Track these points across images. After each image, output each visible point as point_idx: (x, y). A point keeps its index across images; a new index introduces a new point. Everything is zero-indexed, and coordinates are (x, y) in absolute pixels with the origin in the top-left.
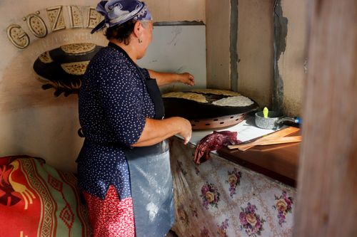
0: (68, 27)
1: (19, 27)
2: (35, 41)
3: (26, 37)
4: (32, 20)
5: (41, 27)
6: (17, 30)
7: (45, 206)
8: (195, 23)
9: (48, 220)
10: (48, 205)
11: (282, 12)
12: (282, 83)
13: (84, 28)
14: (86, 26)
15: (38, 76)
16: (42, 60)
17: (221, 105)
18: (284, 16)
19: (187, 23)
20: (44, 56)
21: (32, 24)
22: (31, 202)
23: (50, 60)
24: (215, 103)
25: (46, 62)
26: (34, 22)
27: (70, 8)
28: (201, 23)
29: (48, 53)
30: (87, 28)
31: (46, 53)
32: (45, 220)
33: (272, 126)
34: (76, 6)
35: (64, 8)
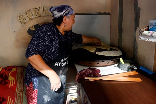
0: (42, 15)
1: (23, 16)
2: (28, 21)
3: (25, 20)
4: (27, 13)
5: (31, 16)
6: (22, 17)
7: (19, 88)
8: (105, 14)
9: (19, 93)
10: (20, 88)
11: (138, 5)
12: (137, 45)
13: (48, 16)
14: (50, 15)
15: (29, 35)
16: (31, 29)
17: (99, 54)
18: (139, 7)
19: (100, 14)
20: (32, 27)
21: (27, 14)
22: (12, 85)
23: (34, 29)
24: (97, 53)
25: (32, 30)
26: (28, 14)
27: (43, 8)
28: (108, 14)
29: (33, 26)
30: (50, 16)
31: (32, 26)
32: (18, 93)
33: (127, 69)
34: (45, 7)
35: (41, 8)
